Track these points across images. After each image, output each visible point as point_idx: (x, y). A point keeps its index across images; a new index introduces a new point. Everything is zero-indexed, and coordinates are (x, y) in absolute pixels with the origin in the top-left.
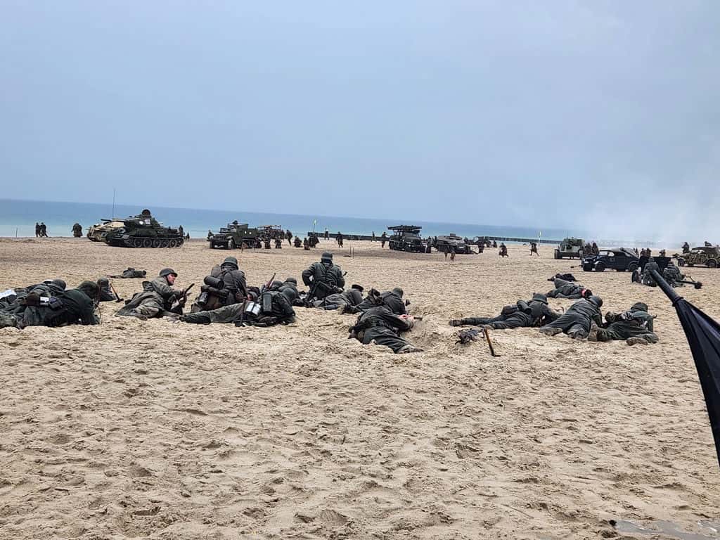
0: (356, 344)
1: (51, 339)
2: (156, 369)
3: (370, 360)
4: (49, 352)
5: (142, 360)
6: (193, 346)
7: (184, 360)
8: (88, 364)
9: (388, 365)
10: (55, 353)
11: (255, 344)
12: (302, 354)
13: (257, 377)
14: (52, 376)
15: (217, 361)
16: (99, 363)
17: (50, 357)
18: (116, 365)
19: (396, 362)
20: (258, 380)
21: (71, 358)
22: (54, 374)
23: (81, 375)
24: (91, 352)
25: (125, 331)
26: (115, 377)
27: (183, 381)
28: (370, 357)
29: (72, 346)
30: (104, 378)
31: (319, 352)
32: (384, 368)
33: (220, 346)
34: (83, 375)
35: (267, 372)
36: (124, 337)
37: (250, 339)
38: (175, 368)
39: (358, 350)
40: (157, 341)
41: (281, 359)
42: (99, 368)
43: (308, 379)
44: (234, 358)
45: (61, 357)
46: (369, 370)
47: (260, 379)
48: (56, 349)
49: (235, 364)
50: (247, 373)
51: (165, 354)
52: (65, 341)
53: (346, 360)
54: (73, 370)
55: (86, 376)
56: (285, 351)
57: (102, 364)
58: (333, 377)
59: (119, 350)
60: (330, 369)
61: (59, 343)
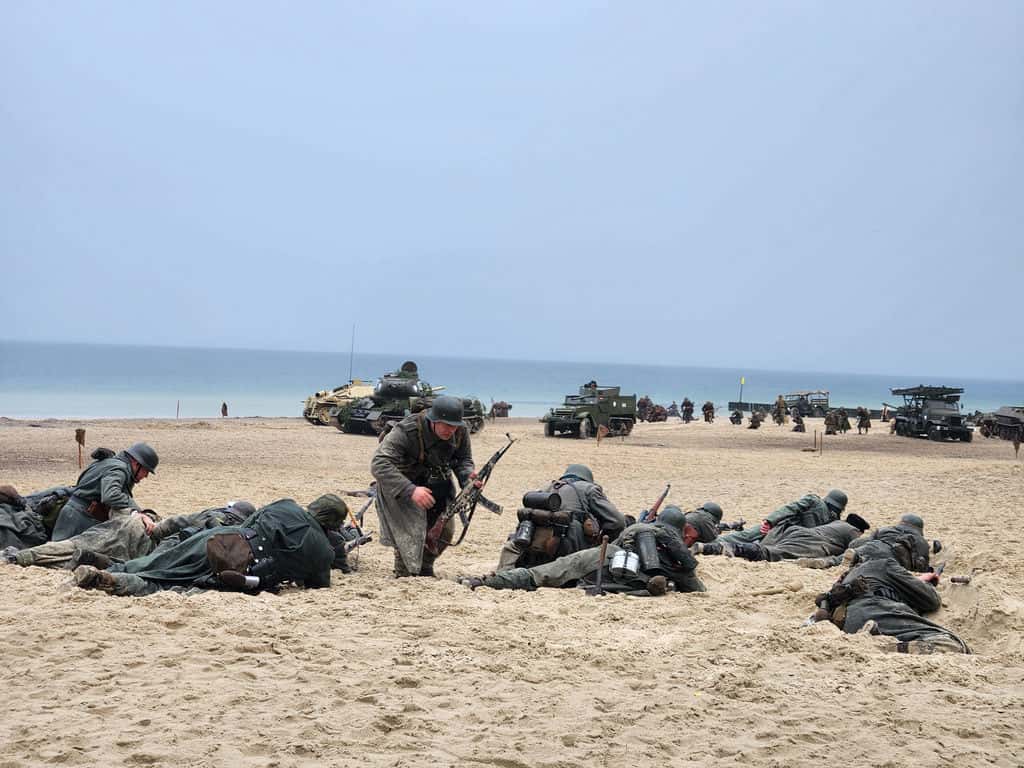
0: (830, 632)
1: (241, 616)
2: (434, 678)
3: (861, 665)
4: (236, 640)
5: (409, 659)
6: (504, 632)
7: (488, 660)
8: (309, 664)
9: (899, 678)
10: (247, 642)
11: (626, 630)
12: (721, 653)
13: (631, 697)
14: (241, 688)
15: (551, 663)
16: (328, 663)
17: (238, 649)
18: (361, 667)
19: (915, 671)
20: (634, 702)
21: (278, 653)
22: (246, 683)
23: (297, 686)
24: (313, 642)
25: (374, 602)
26: (358, 692)
27: (487, 703)
28: (860, 660)
29: (279, 629)
30: (339, 693)
31: (754, 648)
32: (891, 683)
33: (558, 633)
34: (300, 686)
35: (651, 687)
36: (374, 613)
37: (615, 620)
38: (471, 677)
39: (837, 645)
40: (435, 622)
41: (678, 661)
42: (328, 674)
43: (734, 703)
44: (586, 658)
45: (261, 650)
46: (860, 687)
47: (638, 701)
48: (249, 635)
49: (587, 669)
50: (612, 687)
51: (452, 649)
52: (267, 619)
53: (811, 665)
54: (282, 677)
55: (305, 689)
56: (685, 645)
57: (335, 665)
58: (785, 699)
59: (366, 638)
60: (778, 683)
61: (256, 622)
